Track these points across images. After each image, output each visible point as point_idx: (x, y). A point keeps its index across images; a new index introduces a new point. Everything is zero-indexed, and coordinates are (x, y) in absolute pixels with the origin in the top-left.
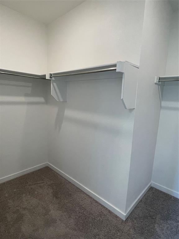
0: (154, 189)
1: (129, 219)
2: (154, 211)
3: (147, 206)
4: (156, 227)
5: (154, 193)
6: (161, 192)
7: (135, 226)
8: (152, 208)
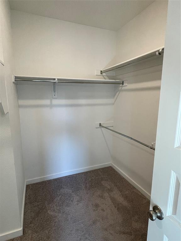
0: (30, 186)
1: (26, 229)
2: (41, 202)
3: (33, 204)
4: (49, 213)
5: (32, 189)
6: (37, 184)
7: (35, 228)
8: (38, 202)
